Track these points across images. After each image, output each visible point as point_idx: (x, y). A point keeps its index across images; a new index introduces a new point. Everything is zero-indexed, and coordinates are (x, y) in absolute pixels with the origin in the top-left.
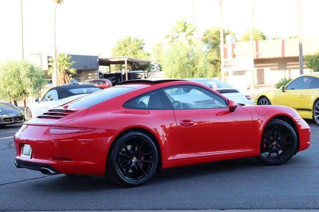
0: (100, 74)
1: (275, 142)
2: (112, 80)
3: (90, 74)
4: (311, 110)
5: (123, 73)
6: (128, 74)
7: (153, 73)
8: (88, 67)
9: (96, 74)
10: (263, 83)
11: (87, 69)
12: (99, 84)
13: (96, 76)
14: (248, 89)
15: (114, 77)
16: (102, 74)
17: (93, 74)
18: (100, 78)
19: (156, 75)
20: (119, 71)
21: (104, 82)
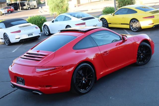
0: (7, 4)
1: (142, 54)
2: (13, 6)
3: (3, 5)
4: (128, 24)
5: (18, 3)
6: (20, 3)
7: (31, 2)
8: (2, 1)
9: (5, 4)
10: (80, 3)
11: (1, 2)
12: (8, 9)
13: (6, 5)
14: (75, 7)
15: (13, 5)
16: (8, 4)
17: (4, 4)
18: (8, 6)
19: (33, 3)
20: (15, 2)
21: (10, 8)
